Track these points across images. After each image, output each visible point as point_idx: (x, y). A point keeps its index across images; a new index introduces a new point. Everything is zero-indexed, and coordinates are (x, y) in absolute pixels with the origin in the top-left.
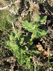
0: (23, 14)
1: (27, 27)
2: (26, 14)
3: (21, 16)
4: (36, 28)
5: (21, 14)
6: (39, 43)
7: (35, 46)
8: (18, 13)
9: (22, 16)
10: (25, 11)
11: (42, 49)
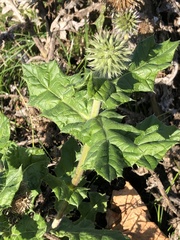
0: (63, 24)
1: (54, 103)
2: (77, 25)
3: (51, 34)
4: (104, 114)
5: (54, 24)
6: (128, 185)
7: (104, 199)
8: (39, 15)
9: (58, 32)
10: (73, 11)
11: (143, 218)
